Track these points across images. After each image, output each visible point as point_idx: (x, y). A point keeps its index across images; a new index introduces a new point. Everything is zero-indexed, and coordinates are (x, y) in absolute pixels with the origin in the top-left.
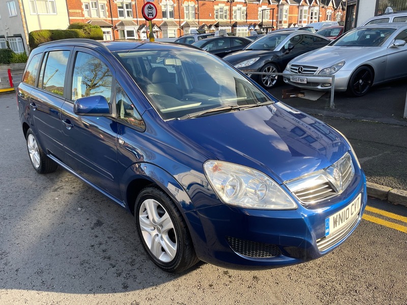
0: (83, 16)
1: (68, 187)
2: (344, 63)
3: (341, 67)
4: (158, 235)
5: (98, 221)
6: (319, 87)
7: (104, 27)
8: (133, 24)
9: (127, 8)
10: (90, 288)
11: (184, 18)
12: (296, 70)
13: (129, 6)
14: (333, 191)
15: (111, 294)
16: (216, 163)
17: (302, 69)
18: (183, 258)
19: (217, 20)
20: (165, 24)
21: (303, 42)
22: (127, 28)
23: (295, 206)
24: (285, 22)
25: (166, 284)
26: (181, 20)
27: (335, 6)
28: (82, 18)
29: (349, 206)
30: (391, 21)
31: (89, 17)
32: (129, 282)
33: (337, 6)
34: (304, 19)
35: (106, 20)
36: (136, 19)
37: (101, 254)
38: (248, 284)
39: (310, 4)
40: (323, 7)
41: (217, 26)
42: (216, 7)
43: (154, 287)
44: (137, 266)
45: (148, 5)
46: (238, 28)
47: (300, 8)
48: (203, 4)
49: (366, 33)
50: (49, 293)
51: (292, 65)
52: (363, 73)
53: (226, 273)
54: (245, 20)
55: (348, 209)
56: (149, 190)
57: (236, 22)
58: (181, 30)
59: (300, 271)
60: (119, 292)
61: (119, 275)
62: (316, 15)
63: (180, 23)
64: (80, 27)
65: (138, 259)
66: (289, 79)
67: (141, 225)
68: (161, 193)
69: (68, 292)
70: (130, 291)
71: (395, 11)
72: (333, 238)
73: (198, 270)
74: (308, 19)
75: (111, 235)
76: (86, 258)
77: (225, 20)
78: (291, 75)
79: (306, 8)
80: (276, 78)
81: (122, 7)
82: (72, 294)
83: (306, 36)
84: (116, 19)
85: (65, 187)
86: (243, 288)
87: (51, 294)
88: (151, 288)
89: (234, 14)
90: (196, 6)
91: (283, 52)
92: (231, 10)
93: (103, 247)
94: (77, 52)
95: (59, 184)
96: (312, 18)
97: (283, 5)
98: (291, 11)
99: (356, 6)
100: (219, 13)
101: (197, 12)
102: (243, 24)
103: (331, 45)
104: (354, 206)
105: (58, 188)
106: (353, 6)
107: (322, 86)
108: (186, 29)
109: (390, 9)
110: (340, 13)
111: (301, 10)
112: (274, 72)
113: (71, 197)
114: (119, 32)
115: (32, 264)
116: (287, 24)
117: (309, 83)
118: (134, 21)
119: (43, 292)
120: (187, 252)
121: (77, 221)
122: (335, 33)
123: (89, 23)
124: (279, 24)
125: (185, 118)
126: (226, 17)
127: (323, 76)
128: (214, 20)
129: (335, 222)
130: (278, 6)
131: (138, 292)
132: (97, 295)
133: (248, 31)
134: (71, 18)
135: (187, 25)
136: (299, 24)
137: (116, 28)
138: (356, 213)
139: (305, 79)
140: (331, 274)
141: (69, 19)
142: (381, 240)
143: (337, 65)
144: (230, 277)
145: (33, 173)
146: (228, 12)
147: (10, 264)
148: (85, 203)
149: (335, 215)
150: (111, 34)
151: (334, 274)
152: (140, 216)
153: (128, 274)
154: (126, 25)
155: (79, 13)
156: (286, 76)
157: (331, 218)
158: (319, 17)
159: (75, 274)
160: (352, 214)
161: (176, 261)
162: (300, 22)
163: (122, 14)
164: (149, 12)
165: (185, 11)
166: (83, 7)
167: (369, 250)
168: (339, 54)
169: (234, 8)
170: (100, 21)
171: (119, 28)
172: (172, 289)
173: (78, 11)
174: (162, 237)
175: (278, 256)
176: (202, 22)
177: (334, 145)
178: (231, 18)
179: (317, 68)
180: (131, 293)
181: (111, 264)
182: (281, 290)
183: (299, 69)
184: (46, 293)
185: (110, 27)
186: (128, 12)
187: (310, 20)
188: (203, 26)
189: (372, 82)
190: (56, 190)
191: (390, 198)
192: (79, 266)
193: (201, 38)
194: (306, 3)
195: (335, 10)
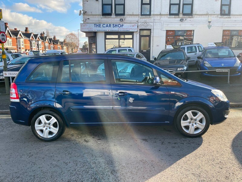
24: (23, 48)
33: (50, 41)
39: (36, 39)
40: (43, 42)
45: (2, 34)
47: (31, 41)
62: (40, 46)
74: (36, 48)
97: (19, 38)
98: (25, 42)
110: (52, 46)
124: (19, 49)
130: (16, 39)
152: (182, 121)
164: (3, 38)
194: (33, 38)
195: (50, 44)
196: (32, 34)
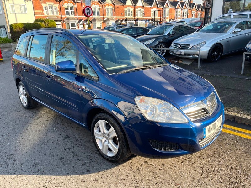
0: (43, 14)
1: (45, 117)
2: (206, 42)
3: (204, 44)
4: (106, 141)
5: (67, 135)
6: (191, 57)
7: (56, 21)
8: (75, 19)
9: (71, 9)
10: (68, 172)
11: (106, 16)
12: (177, 46)
13: (72, 8)
14: (207, 113)
15: (80, 175)
16: (142, 97)
17: (180, 46)
18: (123, 153)
19: (126, 17)
20: (95, 19)
21: (180, 30)
22: (71, 22)
23: (187, 121)
24: (167, 18)
25: (112, 169)
26: (104, 17)
27: (197, 9)
28: (42, 16)
29: (216, 122)
30: (232, 17)
31: (47, 15)
32: (90, 168)
33: (198, 8)
34: (178, 17)
35: (58, 17)
36: (76, 16)
37: (71, 154)
38: (159, 167)
39: (182, 7)
40: (190, 9)
41: (126, 20)
42: (125, 9)
43: (105, 171)
44: (93, 160)
45: (87, 8)
46: (139, 22)
47: (176, 10)
48: (118, 7)
49: (218, 24)
50: (43, 176)
51: (175, 44)
52: (217, 48)
53: (146, 162)
54: (143, 17)
55: (215, 123)
56: (100, 115)
57: (138, 18)
58: (105, 23)
59: (188, 160)
60: (85, 174)
61: (84, 165)
62: (185, 14)
63: (104, 18)
64: (42, 21)
65: (93, 156)
66: (173, 52)
67: (95, 136)
68: (109, 116)
69: (55, 175)
70: (91, 173)
71: (234, 12)
72: (207, 140)
73: (130, 161)
74: (181, 16)
75: (75, 143)
76: (63, 156)
77: (131, 17)
78: (174, 49)
79: (180, 10)
80: (165, 51)
81: (68, 9)
82: (57, 176)
83: (182, 27)
84: (64, 16)
85: (43, 117)
86: (157, 170)
87: (44, 176)
88: (103, 172)
89: (137, 14)
90: (114, 8)
91: (169, 36)
92: (134, 11)
93: (72, 150)
94: (53, 35)
95: (40, 115)
96: (183, 16)
97: (166, 8)
98: (171, 11)
99: (210, 9)
100: (128, 13)
101: (114, 12)
102: (142, 19)
103: (197, 32)
104: (218, 122)
105: (40, 117)
106: (209, 8)
107: (193, 56)
108: (107, 22)
109: (231, 10)
110: (200, 13)
111: (177, 11)
112: (164, 48)
113: (48, 122)
114: (66, 24)
115: (30, 161)
116: (169, 20)
117: (185, 54)
118: (75, 17)
119: (40, 176)
120: (125, 149)
121: (54, 136)
122: (198, 25)
123: (47, 18)
124: (163, 19)
125: (121, 73)
126: (131, 15)
127: (193, 50)
128: (124, 17)
129: (209, 131)
130: (163, 8)
131: (96, 173)
132: (72, 176)
133: (145, 23)
134: (36, 15)
135: (108, 20)
136: (176, 19)
137: (64, 21)
138: (219, 126)
139: (183, 52)
140: (206, 161)
141: (35, 16)
142: (232, 142)
143: (201, 44)
144: (148, 164)
145: (22, 109)
146: (133, 12)
147: (17, 161)
148: (57, 126)
149: (208, 127)
150: (61, 25)
151: (208, 161)
152: (95, 130)
153: (89, 164)
154: (71, 20)
155: (41, 12)
156: (171, 50)
157: (207, 128)
158: (188, 15)
159: (58, 165)
160: (217, 126)
161: (118, 155)
162: (176, 18)
163: (67, 13)
164: (88, 12)
165: (107, 12)
166: (44, 9)
167: (227, 148)
168: (201, 37)
169: (136, 10)
170: (54, 17)
171: (66, 22)
172: (116, 171)
173: (40, 11)
174: (109, 142)
175: (177, 150)
176: (117, 18)
177: (205, 89)
178: (134, 16)
179: (190, 45)
180: (92, 174)
181: (78, 159)
182: (178, 170)
183: (179, 46)
184: (42, 176)
185: (60, 21)
186: (71, 12)
187: (182, 17)
188: (118, 20)
189: (222, 54)
190: (38, 119)
191: (236, 119)
192: (59, 160)
193: (118, 28)
194: (180, 7)
195: (197, 11)
196: (179, 2)
